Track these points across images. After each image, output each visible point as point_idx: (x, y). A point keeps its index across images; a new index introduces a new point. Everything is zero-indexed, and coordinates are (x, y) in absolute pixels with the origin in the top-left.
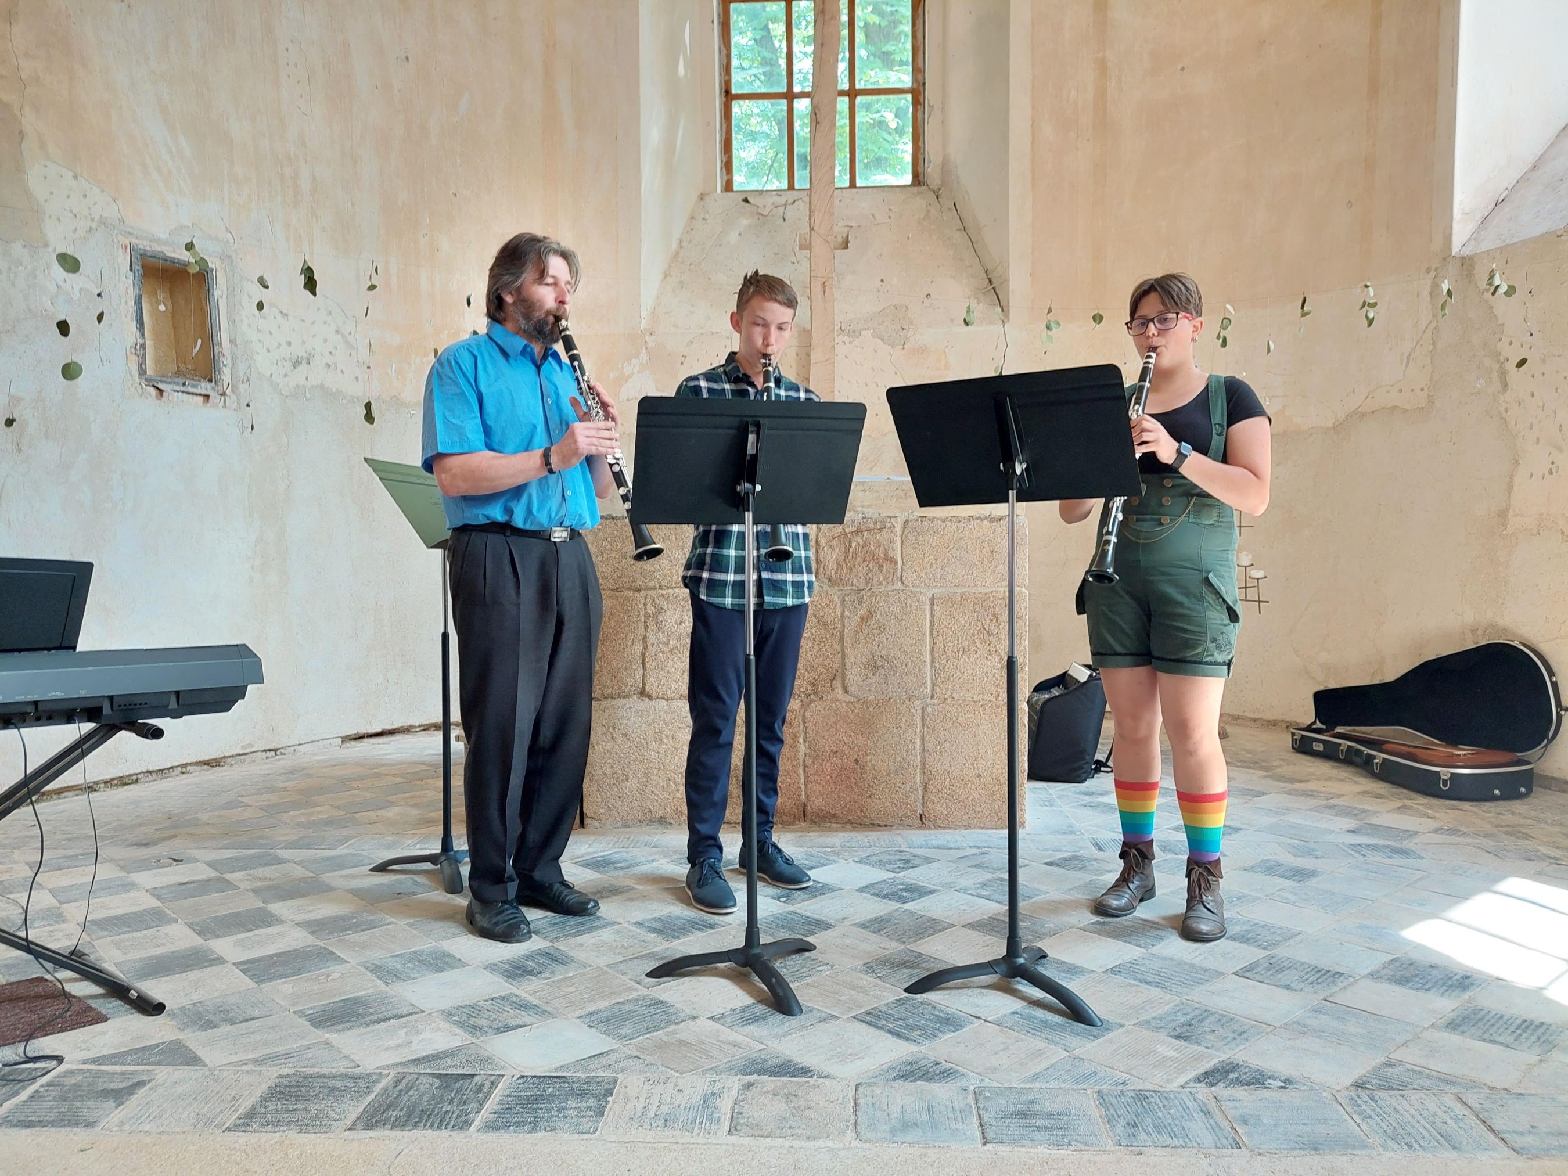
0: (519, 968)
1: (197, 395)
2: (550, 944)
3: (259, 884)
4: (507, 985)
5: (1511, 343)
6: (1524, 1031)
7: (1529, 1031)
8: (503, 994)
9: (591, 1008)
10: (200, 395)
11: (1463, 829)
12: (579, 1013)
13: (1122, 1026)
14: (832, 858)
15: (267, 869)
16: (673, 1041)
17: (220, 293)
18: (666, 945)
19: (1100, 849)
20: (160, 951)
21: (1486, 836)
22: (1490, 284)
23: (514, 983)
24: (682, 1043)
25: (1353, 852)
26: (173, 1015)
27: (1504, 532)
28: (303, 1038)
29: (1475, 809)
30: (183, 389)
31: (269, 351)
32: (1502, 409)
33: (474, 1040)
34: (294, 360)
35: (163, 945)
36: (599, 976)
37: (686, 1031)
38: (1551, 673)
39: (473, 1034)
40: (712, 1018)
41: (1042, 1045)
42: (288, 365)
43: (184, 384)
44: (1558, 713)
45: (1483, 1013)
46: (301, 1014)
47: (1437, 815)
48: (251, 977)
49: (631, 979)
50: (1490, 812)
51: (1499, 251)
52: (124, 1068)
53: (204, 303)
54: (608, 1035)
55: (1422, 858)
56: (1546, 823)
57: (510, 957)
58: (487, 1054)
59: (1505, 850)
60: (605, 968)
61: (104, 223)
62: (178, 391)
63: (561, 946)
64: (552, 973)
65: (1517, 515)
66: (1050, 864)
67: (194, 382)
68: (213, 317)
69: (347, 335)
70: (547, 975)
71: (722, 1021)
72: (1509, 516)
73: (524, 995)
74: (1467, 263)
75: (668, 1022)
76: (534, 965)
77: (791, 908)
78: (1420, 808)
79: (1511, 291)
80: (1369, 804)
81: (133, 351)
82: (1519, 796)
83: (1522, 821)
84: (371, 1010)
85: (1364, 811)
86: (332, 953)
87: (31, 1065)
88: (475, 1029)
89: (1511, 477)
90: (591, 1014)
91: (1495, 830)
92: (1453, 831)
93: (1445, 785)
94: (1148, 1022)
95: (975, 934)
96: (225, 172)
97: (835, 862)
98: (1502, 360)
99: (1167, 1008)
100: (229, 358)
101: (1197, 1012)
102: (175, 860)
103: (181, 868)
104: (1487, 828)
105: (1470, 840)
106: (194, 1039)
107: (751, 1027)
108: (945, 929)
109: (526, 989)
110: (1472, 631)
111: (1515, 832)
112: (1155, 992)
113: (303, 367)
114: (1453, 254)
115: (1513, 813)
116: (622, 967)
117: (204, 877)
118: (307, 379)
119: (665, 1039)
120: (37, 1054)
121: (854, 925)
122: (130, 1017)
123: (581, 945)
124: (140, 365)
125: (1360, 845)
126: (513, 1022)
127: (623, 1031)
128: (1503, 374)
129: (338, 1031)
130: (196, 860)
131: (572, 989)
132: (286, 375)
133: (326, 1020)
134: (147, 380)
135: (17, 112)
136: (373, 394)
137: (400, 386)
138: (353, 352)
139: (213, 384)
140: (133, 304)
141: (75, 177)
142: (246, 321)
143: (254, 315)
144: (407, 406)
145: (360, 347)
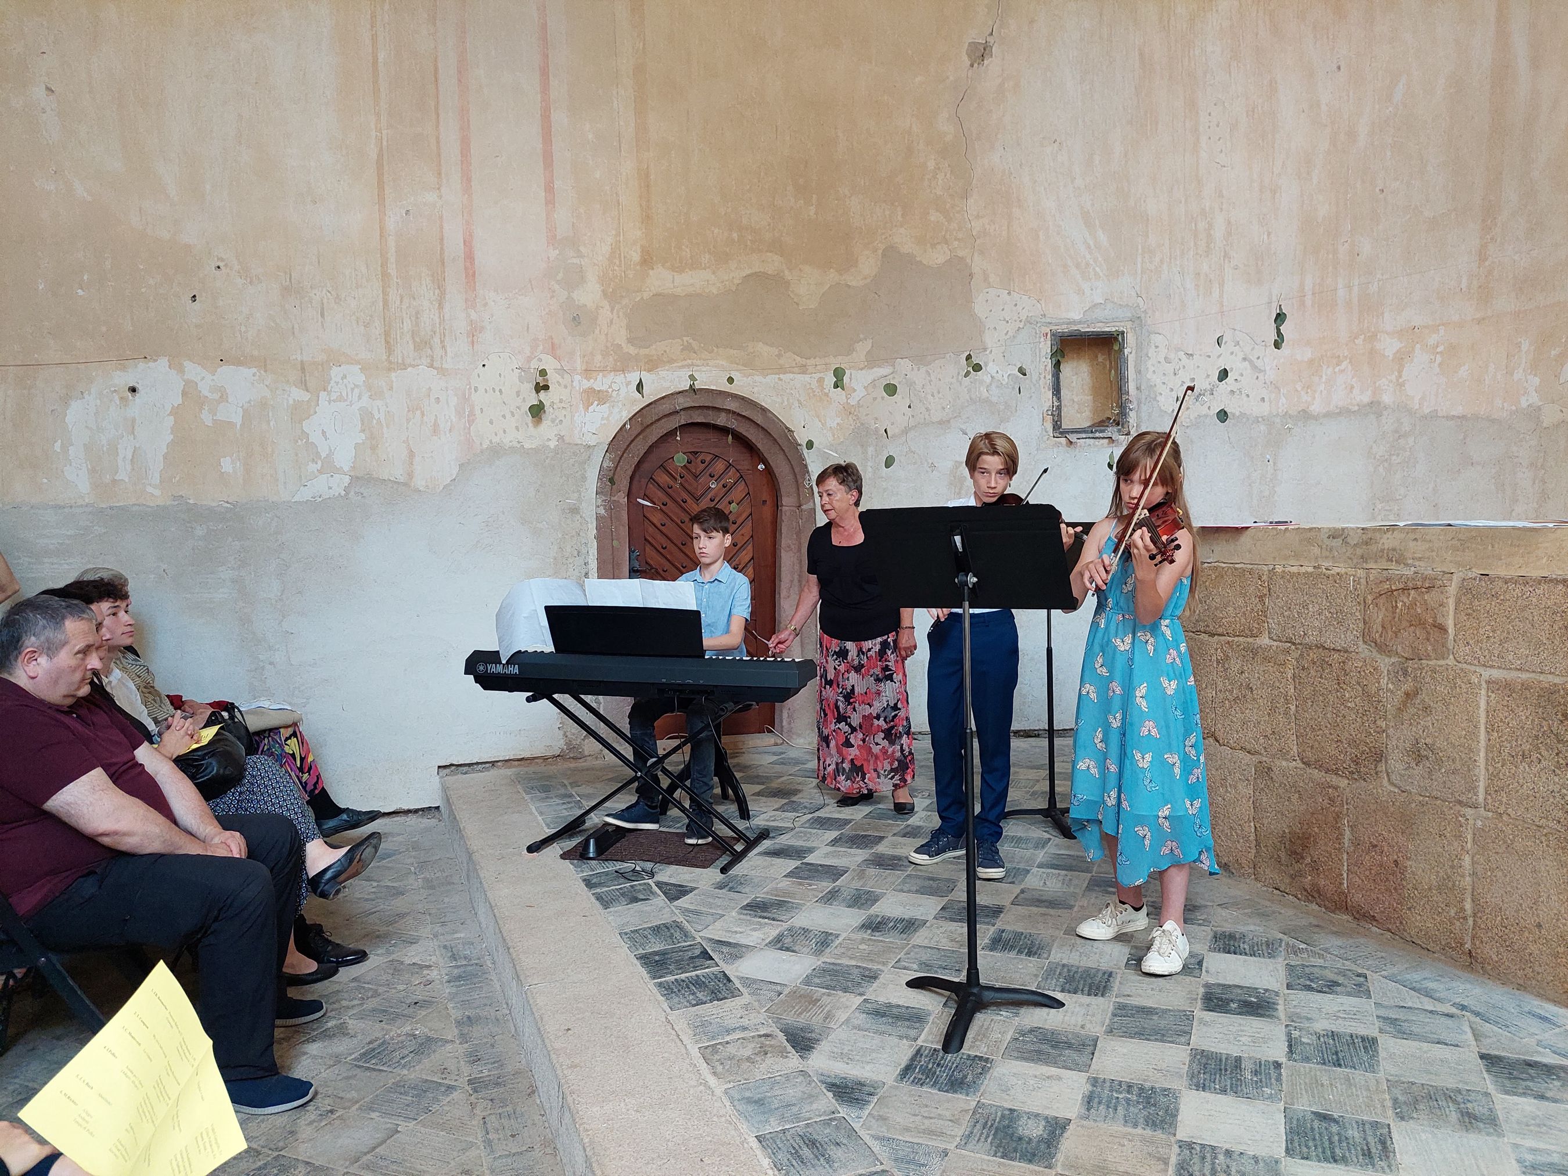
1: (1103, 438)
4: (852, 929)
10: (1106, 438)
12: (831, 960)
16: (816, 997)
17: (1129, 350)
24: (815, 1001)
28: (725, 909)
33: (761, 946)
39: (769, 943)
43: (1092, 432)
46: (755, 898)
48: (789, 872)
54: (807, 977)
57: (894, 916)
58: (744, 955)
60: (910, 946)
61: (1029, 321)
62: (1087, 438)
63: (932, 923)
64: (884, 934)
67: (1102, 428)
68: (1124, 369)
69: (1255, 361)
70: (878, 934)
76: (890, 926)
81: (1049, 413)
96: (1140, 247)
100: (1136, 403)
113: (1206, 398)
116: (918, 950)
118: (1209, 408)
119: (816, 994)
124: (1055, 423)
127: (816, 980)
133: (751, 906)
134: (1061, 433)
135: (968, 261)
136: (1280, 411)
137: (1309, 399)
138: (1261, 376)
139: (1120, 427)
140: (1050, 377)
141: (1009, 293)
142: (1152, 369)
143: (1159, 362)
144: (1316, 418)
145: (1268, 368)
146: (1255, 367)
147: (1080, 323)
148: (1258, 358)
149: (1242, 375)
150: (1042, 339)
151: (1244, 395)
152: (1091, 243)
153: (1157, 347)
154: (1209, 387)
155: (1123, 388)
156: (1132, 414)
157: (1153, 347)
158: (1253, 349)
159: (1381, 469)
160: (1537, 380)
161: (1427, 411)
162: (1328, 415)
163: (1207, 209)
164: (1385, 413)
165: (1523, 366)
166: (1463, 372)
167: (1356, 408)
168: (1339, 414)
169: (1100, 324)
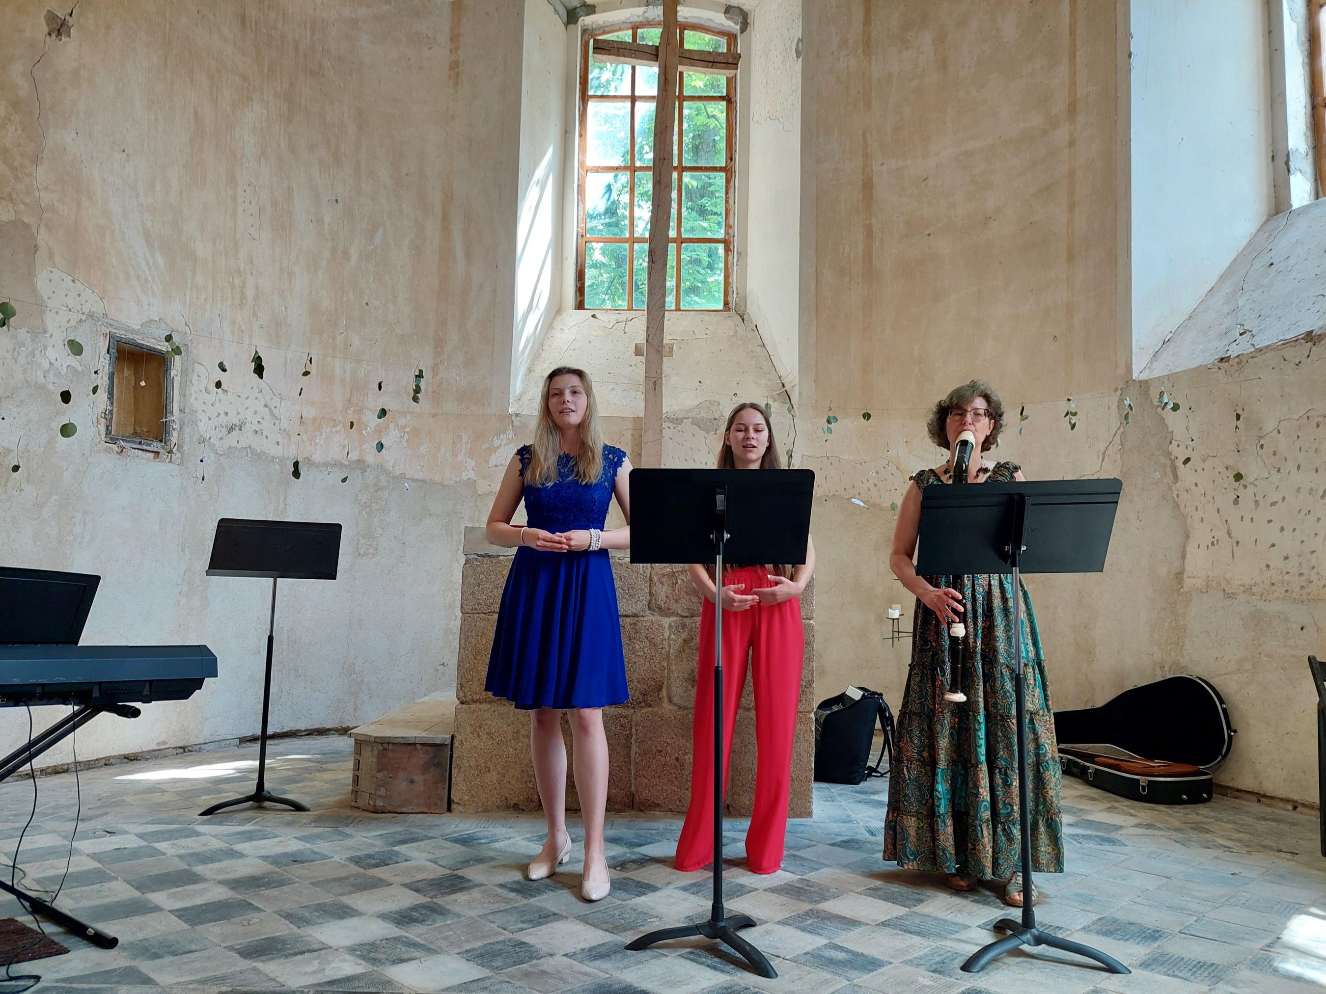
0: (406, 917)
1: (149, 451)
2: (430, 900)
3: (183, 851)
4: (397, 929)
5: (1178, 446)
6: (1198, 970)
7: (1202, 969)
8: (394, 936)
9: (467, 947)
10: (152, 452)
11: (1158, 825)
12: (458, 950)
13: (891, 963)
14: (657, 838)
15: (188, 840)
16: (536, 971)
17: (175, 372)
18: (525, 901)
19: (872, 834)
20: (106, 901)
21: (1177, 830)
22: (1161, 402)
23: (403, 928)
24: (543, 972)
25: (1072, 841)
26: (124, 948)
27: (1181, 590)
28: (235, 965)
29: (1168, 810)
30: (139, 447)
31: (210, 419)
32: (1175, 496)
33: (375, 969)
34: (229, 427)
35: (108, 896)
36: (472, 923)
37: (547, 964)
38: (1222, 702)
39: (373, 964)
40: (566, 955)
41: (829, 976)
42: (224, 430)
43: (140, 443)
44: (1229, 735)
45: (1168, 957)
46: (231, 948)
47: (1137, 814)
48: (186, 921)
49: (498, 927)
50: (1180, 812)
51: (1167, 378)
52: (91, 986)
53: (162, 381)
54: (483, 966)
55: (1126, 845)
56: (1223, 821)
57: (398, 909)
58: (386, 979)
59: (1190, 840)
60: (476, 918)
61: (91, 315)
62: (135, 449)
63: (439, 901)
64: (434, 921)
65: (1189, 577)
66: (833, 845)
67: (148, 442)
68: (168, 391)
69: (273, 409)
70: (430, 923)
71: (573, 957)
72: (1185, 578)
73: (411, 937)
74: (1144, 385)
75: (531, 958)
76: (418, 915)
77: (625, 875)
78: (1124, 808)
79: (1176, 408)
80: (1087, 806)
81: (103, 415)
82: (1203, 801)
83: (1204, 820)
84: (288, 946)
85: (1081, 810)
86: (250, 904)
87: (13, 983)
88: (374, 961)
89: (1184, 547)
90: (467, 951)
91: (1182, 826)
92: (1150, 826)
93: (1144, 791)
94: (911, 961)
95: (773, 897)
96: (189, 281)
97: (659, 841)
98: (1173, 458)
99: (926, 950)
100: (178, 423)
101: (949, 954)
102: (108, 832)
103: (114, 838)
104: (1177, 824)
105: (1162, 833)
106: (145, 966)
107: (598, 962)
108: (750, 892)
109: (415, 933)
110: (1161, 667)
111: (1199, 828)
112: (916, 940)
113: (236, 433)
114: (1134, 378)
115: (1197, 814)
116: (491, 917)
117: (135, 845)
118: (238, 442)
119: (529, 969)
120: (16, 975)
121: (676, 888)
122: (88, 949)
123: (456, 901)
124: (107, 427)
125: (1077, 835)
126: (405, 956)
127: (495, 964)
128: (1174, 469)
129: (263, 961)
130: (126, 833)
131: (450, 933)
132: (221, 439)
133: (253, 953)
134: (111, 439)
135: (35, 232)
136: (290, 455)
137: (313, 450)
138: (277, 422)
139: (163, 444)
140: (107, 378)
141: (73, 281)
142: (194, 395)
143: (201, 391)
144: (316, 465)
145: (282, 418)
146: (272, 414)
147: (137, 332)
148: (275, 407)
149: (263, 419)
150: (102, 338)
151: (264, 436)
152: (151, 261)
153: (199, 376)
154: (238, 423)
155: (168, 408)
156: (175, 434)
157: (196, 375)
158: (272, 399)
159: (364, 513)
160: (473, 462)
161: (398, 473)
162: (326, 464)
163: (242, 269)
164: (368, 470)
165: (463, 451)
166: (423, 449)
167: (347, 463)
168: (334, 465)
169: (153, 341)
